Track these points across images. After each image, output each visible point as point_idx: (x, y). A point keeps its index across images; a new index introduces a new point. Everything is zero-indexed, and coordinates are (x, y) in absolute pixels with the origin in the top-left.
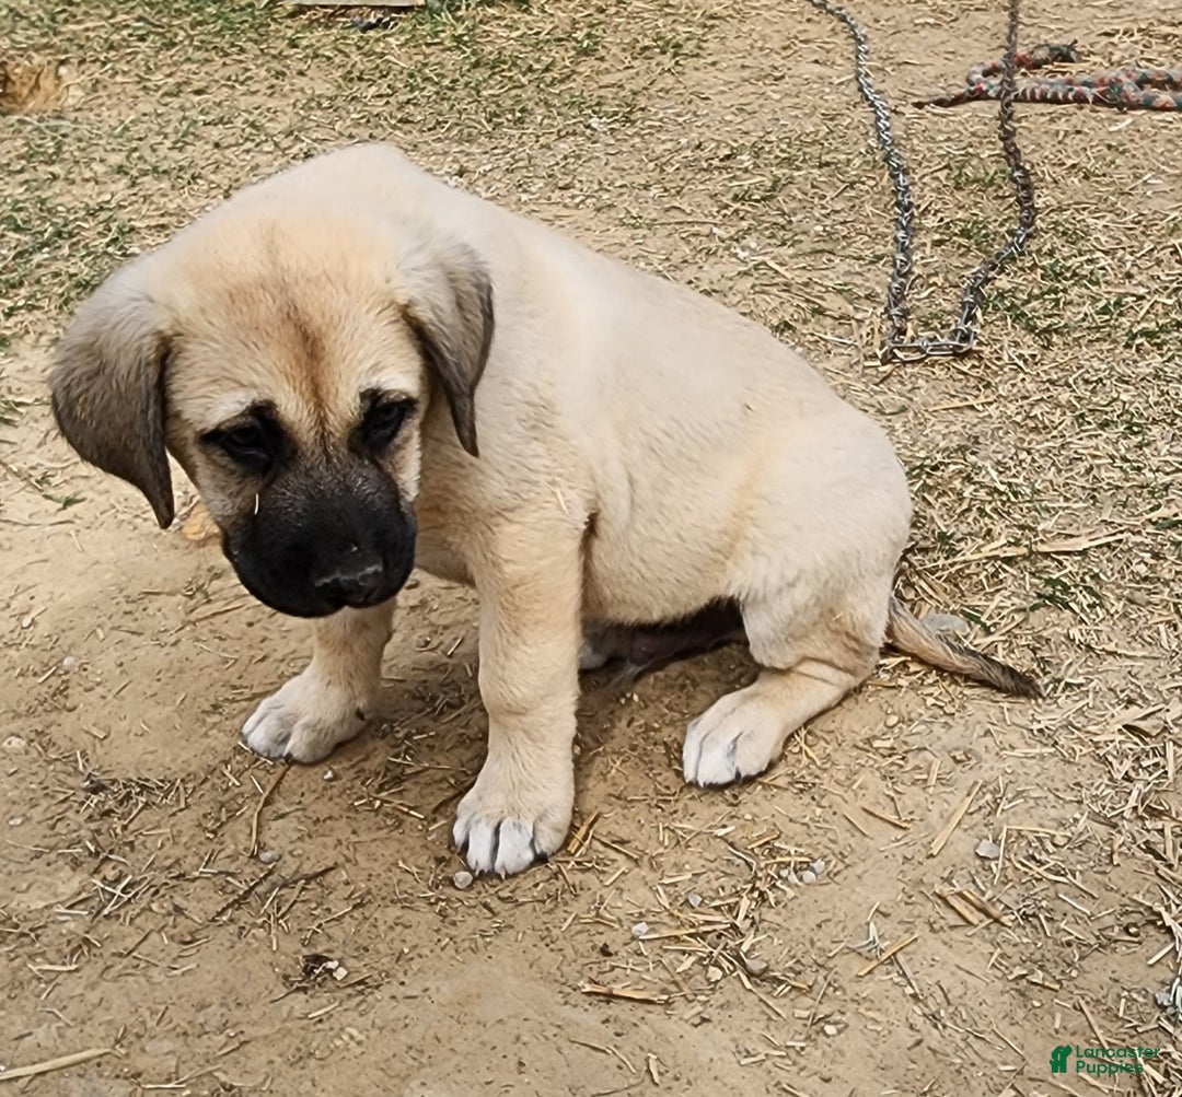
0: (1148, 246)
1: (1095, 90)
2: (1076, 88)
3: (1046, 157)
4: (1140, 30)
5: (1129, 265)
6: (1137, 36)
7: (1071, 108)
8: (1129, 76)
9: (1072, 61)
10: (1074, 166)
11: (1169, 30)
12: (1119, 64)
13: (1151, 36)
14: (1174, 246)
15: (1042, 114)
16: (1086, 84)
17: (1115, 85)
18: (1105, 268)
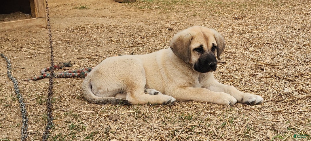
0: (97, 117)
1: (77, 74)
2: (72, 74)
3: (66, 94)
4: (87, 58)
5: (93, 123)
7: (71, 79)
8: (86, 70)
9: (70, 66)
10: (74, 95)
11: (94, 57)
12: (83, 66)
13: (90, 59)
15: (63, 81)
16: (74, 72)
17: (82, 72)
18: (86, 125)
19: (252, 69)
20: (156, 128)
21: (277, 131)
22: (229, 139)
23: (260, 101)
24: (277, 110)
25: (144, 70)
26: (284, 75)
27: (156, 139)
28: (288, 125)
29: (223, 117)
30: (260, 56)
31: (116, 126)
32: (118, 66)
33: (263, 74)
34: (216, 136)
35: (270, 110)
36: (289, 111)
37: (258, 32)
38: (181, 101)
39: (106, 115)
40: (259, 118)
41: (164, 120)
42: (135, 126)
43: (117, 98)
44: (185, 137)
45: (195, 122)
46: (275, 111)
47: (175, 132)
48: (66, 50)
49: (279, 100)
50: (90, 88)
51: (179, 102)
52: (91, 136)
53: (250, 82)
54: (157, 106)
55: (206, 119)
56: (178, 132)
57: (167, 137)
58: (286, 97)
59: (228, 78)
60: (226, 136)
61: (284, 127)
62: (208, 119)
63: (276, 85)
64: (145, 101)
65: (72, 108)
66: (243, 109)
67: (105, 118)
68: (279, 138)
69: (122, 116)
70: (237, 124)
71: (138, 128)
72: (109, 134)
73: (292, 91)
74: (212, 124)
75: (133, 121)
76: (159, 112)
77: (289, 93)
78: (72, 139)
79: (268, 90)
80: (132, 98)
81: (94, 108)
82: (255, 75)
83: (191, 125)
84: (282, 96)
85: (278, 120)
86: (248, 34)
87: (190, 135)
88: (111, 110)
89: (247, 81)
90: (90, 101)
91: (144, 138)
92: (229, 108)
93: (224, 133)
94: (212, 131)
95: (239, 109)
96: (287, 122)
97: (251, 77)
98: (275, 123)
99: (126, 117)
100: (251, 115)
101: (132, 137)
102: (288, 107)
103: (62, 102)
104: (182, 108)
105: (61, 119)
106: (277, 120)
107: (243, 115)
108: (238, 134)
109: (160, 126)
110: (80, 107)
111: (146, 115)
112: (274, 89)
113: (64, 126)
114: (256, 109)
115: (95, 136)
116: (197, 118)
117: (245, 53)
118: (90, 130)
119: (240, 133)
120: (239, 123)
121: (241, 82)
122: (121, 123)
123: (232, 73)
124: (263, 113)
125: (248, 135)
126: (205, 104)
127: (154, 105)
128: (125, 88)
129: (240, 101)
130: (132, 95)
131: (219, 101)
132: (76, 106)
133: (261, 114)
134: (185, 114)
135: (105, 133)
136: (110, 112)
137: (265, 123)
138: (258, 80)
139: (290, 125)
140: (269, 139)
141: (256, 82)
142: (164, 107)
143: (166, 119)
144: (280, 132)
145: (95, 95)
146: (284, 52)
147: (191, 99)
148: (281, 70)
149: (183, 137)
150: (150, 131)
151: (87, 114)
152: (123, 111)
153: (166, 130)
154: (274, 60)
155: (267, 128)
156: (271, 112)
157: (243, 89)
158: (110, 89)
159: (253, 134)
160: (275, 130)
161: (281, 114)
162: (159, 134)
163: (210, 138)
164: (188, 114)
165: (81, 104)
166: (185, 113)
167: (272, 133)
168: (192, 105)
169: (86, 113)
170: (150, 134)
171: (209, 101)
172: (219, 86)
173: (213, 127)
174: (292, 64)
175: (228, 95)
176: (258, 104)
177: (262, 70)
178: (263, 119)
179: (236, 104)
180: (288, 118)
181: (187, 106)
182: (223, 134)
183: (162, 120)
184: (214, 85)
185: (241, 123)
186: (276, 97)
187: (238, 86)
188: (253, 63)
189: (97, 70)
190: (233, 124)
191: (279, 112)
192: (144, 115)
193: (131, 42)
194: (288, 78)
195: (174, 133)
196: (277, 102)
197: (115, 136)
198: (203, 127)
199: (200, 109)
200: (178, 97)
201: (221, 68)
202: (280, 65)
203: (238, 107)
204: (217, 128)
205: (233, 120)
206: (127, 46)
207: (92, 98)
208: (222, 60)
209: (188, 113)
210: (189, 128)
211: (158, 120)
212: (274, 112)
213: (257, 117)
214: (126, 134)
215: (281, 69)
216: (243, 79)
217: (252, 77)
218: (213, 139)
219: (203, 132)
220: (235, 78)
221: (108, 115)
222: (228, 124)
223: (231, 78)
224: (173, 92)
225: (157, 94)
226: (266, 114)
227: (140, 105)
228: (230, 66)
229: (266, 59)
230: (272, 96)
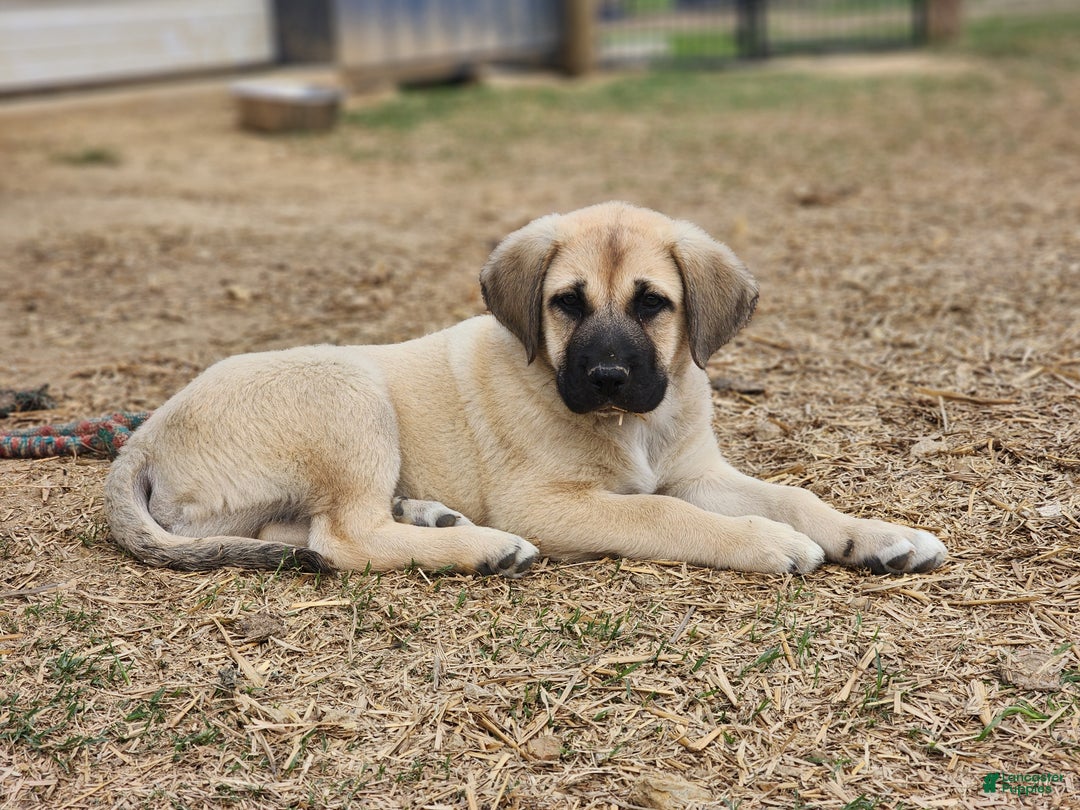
0: (179, 625)
1: (79, 440)
2: (56, 439)
3: (30, 524)
4: (121, 370)
5: (159, 651)
6: (118, 377)
7: (52, 462)
8: (119, 421)
9: (44, 408)
10: (67, 532)
11: (155, 369)
12: (103, 408)
13: (134, 376)
14: (213, 622)
15: (17, 472)
16: (65, 433)
17: (104, 431)
18: (129, 659)
19: (888, 421)
20: (452, 676)
21: (1015, 686)
22: (795, 722)
23: (931, 555)
24: (1009, 595)
25: (394, 415)
26: (1037, 444)
27: (456, 725)
28: (1066, 660)
29: (764, 626)
30: (921, 363)
31: (266, 664)
32: (276, 396)
33: (939, 439)
34: (734, 708)
35: (977, 596)
36: (1067, 601)
37: (911, 260)
38: (565, 558)
39: (217, 615)
40: (928, 631)
41: (485, 642)
42: (354, 665)
43: (263, 543)
44: (591, 712)
45: (631, 650)
46: (1002, 599)
47: (543, 690)
48: (23, 341)
49: (1017, 551)
50: (141, 498)
51: (556, 562)
52: (153, 705)
53: (881, 475)
54: (452, 579)
55: (684, 634)
56: (557, 690)
57: (503, 715)
58: (1052, 538)
59: (781, 460)
60: (779, 708)
61: (1046, 667)
62: (693, 637)
63: (1003, 485)
64: (396, 556)
65: (62, 585)
66: (855, 590)
67: (216, 630)
68: (1025, 717)
69: (292, 622)
70: (828, 657)
71: (371, 675)
72: (236, 699)
73: (1076, 512)
74: (711, 655)
75: (342, 643)
76: (461, 605)
77: (1062, 520)
78: (69, 718)
79: (965, 508)
80: (336, 543)
81: (160, 585)
82: (901, 447)
83: (614, 660)
84: (1034, 536)
85: (1019, 638)
86: (864, 270)
87: (611, 706)
88: (243, 597)
89: (869, 472)
90: (142, 558)
91: (395, 719)
92: (789, 585)
93: (769, 694)
94: (713, 686)
95: (835, 593)
96: (1058, 647)
97: (884, 455)
98: (1006, 653)
99: (310, 626)
100: (893, 619)
101: (341, 712)
102: (1059, 585)
103: (17, 560)
104: (569, 590)
105: (14, 631)
106: (1014, 638)
107: (853, 618)
108: (836, 698)
109: (471, 666)
110: (96, 582)
111: (402, 618)
112: (993, 504)
113: (28, 663)
114: (913, 592)
115: (170, 706)
116: (643, 632)
117: (853, 349)
118: (148, 683)
119: (843, 695)
120: (835, 653)
121: (842, 478)
122: (291, 653)
123: (796, 437)
124: (949, 611)
125: (883, 705)
126: (679, 571)
127: (437, 575)
128: (305, 497)
129: (841, 556)
130: (336, 528)
131: (742, 558)
132: (81, 580)
133: (935, 613)
134: (588, 613)
135: (217, 694)
136: (237, 603)
137: (959, 653)
138: (919, 466)
139: (1074, 659)
140: (976, 724)
141: (909, 475)
142: (486, 586)
143: (499, 635)
144: (1029, 692)
145: (166, 527)
146: (1032, 347)
147: (612, 546)
148: (1022, 422)
149: (578, 713)
150: (427, 686)
151: (130, 612)
152: (295, 600)
153: (498, 682)
154: (987, 381)
155: (967, 674)
156: (984, 605)
157: (849, 505)
158: (236, 501)
159: (905, 701)
160: (1004, 683)
161: (1032, 612)
162: (466, 700)
163: (705, 719)
164: (601, 615)
165: (102, 571)
166: (587, 609)
167: (993, 696)
168: (616, 577)
169: (125, 610)
170: (423, 701)
171: (694, 554)
172: (742, 489)
173: (720, 671)
174: (1070, 399)
175: (784, 531)
176: (924, 568)
177: (935, 422)
178: (948, 636)
179: (819, 568)
180: (1061, 632)
181: (594, 580)
182: (766, 700)
183: (478, 639)
184: (718, 481)
185: (845, 652)
186: (1003, 538)
187: (827, 490)
188: (892, 393)
189: (176, 415)
190: (810, 655)
191: (1021, 605)
192: (392, 617)
193: (319, 301)
194: (1054, 455)
195: (539, 696)
196: (1011, 559)
197: (264, 708)
198: (669, 672)
199: (653, 595)
200: (551, 536)
201: (746, 413)
202: (1017, 403)
203: (830, 584)
204: (738, 673)
205: (811, 640)
206: (305, 319)
207: (150, 544)
208: (746, 378)
209: (599, 610)
210: (605, 677)
211: (462, 641)
212: (999, 603)
213: (921, 626)
214: (313, 703)
215: (1024, 419)
216: (849, 461)
217: (889, 452)
218: (719, 723)
219: (674, 692)
220: (811, 458)
221: (230, 616)
222: (786, 656)
223: (794, 460)
224: (524, 514)
225: (453, 525)
226: (960, 612)
227: (373, 573)
228: (787, 407)
229: (951, 377)
230: (984, 535)
